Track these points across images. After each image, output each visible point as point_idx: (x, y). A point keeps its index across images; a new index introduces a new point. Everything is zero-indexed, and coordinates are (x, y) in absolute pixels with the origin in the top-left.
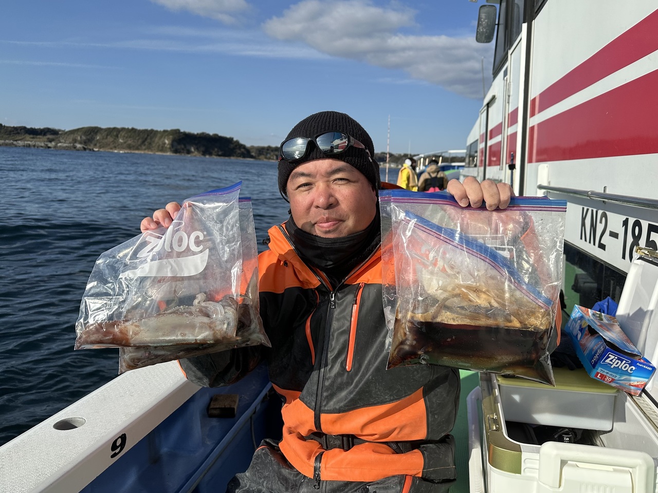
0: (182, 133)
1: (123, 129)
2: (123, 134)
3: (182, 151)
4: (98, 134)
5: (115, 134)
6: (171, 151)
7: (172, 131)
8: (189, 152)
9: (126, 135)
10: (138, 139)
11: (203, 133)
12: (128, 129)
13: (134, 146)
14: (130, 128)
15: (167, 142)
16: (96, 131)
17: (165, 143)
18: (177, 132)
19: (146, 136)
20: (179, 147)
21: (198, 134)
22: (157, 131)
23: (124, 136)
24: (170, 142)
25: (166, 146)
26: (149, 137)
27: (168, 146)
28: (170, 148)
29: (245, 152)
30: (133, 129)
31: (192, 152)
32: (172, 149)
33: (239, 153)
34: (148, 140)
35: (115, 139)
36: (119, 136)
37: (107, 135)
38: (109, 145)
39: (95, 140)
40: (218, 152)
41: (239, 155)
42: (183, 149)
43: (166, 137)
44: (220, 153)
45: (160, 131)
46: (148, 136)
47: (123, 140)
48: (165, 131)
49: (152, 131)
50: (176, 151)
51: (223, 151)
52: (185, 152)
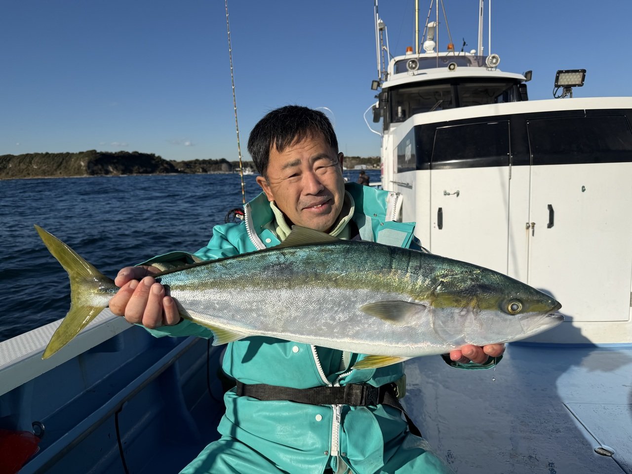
0: (98, 153)
1: (37, 155)
2: (36, 159)
3: (100, 172)
4: (10, 162)
5: (28, 160)
6: (87, 173)
7: (87, 152)
8: (107, 172)
9: (40, 161)
10: (53, 164)
11: (122, 152)
12: (42, 154)
13: (48, 171)
14: (44, 152)
15: (82, 164)
16: (8, 159)
17: (81, 166)
18: (93, 152)
19: (61, 160)
20: (95, 168)
21: (116, 153)
22: (73, 154)
23: (38, 162)
24: (86, 164)
25: (82, 168)
26: (65, 161)
27: (84, 168)
28: (86, 170)
29: (169, 168)
30: (47, 154)
31: (111, 172)
32: (89, 171)
33: (161, 169)
34: (64, 164)
35: (28, 166)
36: (33, 162)
37: (20, 163)
38: (22, 172)
39: (8, 168)
40: (139, 169)
41: (162, 171)
42: (101, 170)
43: (82, 159)
44: (141, 170)
45: (76, 154)
46: (63, 159)
47: (37, 165)
48: (81, 153)
49: (68, 154)
50: (93, 173)
51: (145, 169)
52: (103, 172)
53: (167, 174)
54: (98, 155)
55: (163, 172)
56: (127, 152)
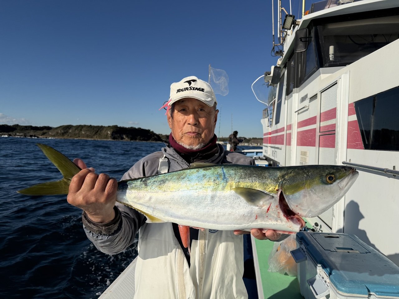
0: (119, 127)
1: (85, 126)
3: (118, 138)
4: (71, 129)
5: (80, 129)
6: (111, 138)
7: (113, 126)
8: (122, 138)
9: (86, 130)
10: (93, 131)
11: (132, 127)
12: (88, 126)
13: (90, 136)
15: (109, 133)
16: (70, 127)
18: (116, 127)
19: (98, 130)
20: (116, 136)
21: (128, 128)
22: (105, 127)
23: (85, 130)
24: (111, 133)
25: (108, 135)
27: (110, 135)
28: (111, 137)
29: (157, 138)
30: (91, 126)
31: (124, 139)
32: (112, 137)
33: (153, 139)
34: (99, 132)
35: (80, 132)
36: (82, 130)
37: (75, 130)
38: (76, 135)
39: (69, 132)
40: (140, 138)
42: (119, 137)
43: (109, 130)
45: (106, 127)
46: (99, 129)
47: (84, 132)
48: (109, 127)
49: (102, 126)
50: (114, 138)
51: (144, 138)
52: (120, 138)
53: (156, 142)
54: (118, 128)
55: (154, 140)
56: (135, 128)
